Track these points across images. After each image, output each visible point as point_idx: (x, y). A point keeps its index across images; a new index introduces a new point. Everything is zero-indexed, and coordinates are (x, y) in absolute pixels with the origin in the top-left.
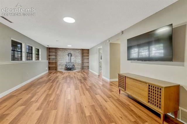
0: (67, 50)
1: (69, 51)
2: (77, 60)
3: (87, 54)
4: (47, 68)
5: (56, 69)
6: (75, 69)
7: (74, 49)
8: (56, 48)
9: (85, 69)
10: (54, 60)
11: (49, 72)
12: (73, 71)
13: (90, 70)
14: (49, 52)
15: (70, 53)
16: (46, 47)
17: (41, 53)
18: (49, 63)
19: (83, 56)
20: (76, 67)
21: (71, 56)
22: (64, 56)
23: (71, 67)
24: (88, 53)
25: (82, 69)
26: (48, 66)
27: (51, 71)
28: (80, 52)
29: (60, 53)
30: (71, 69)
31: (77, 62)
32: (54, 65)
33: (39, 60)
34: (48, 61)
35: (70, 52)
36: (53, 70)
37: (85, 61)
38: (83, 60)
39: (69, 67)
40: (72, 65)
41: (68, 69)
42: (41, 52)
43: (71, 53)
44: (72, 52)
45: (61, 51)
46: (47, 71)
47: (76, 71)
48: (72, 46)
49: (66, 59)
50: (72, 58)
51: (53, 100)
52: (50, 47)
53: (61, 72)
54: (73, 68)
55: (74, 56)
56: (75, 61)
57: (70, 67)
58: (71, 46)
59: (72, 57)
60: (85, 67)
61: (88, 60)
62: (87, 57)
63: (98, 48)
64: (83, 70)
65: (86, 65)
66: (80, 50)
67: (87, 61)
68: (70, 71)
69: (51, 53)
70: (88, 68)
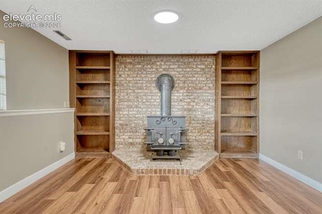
0: (153, 59)
1: (162, 67)
2: (197, 104)
7: (182, 56)
8: (106, 55)
15: (168, 75)
18: (81, 119)
20: (192, 136)
21: (172, 87)
22: (140, 88)
23: (171, 141)
25: (223, 151)
27: (88, 155)
28: (213, 66)
29: (123, 75)
30: (170, 151)
31: (199, 114)
32: (101, 128)
34: (73, 110)
35: (166, 71)
39: (161, 141)
40: (178, 131)
41: (160, 152)
43: (172, 73)
44: (175, 71)
45: (130, 66)
46: (72, 156)
50: (176, 95)
55: (183, 88)
56: (189, 110)
57: (165, 141)
61: (255, 109)
64: (225, 155)
66: (211, 59)
69: (91, 74)
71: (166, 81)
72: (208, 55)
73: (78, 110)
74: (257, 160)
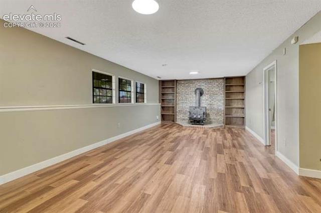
0: (194, 81)
1: (198, 85)
2: (215, 102)
3: (239, 89)
4: (159, 117)
5: (173, 119)
6: (210, 123)
7: (207, 79)
8: (173, 81)
9: (235, 124)
10: (171, 103)
11: (161, 124)
12: (204, 126)
13: (247, 128)
14: (163, 88)
15: (200, 89)
16: (157, 80)
17: (147, 91)
18: (163, 108)
19: (228, 94)
20: (212, 117)
22: (188, 95)
23: (199, 117)
24: (243, 86)
25: (226, 124)
26: (161, 112)
27: (165, 122)
28: (222, 83)
29: (180, 89)
30: (200, 121)
31: (215, 106)
32: (171, 112)
33: (144, 102)
34: (160, 104)
35: (199, 87)
36: (169, 120)
37: (235, 105)
38: (228, 102)
39: (195, 116)
40: (202, 113)
41: (195, 121)
42: (147, 89)
43: (202, 87)
44: (204, 86)
45: (183, 85)
46: (159, 123)
47: (210, 126)
48: (199, 72)
49: (191, 100)
50: (204, 98)
51: (120, 185)
52: (162, 79)
53: (180, 126)
54: (204, 119)
55: (208, 94)
56: (211, 104)
57: (197, 117)
58: (196, 73)
59: (203, 95)
60: (234, 120)
61: (244, 104)
62: (240, 97)
63: (264, 69)
65: (236, 114)
66: (221, 80)
67: (240, 106)
68: (196, 126)
69: (166, 90)
70: (243, 123)
71: (198, 92)
72: (220, 78)
73: (162, 104)
74: (244, 129)
